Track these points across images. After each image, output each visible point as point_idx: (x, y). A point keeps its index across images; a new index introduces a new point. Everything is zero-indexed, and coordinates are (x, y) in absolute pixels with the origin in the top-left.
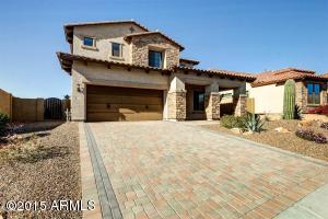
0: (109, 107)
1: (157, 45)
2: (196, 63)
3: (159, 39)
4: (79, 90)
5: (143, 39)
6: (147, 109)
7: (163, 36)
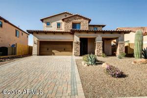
0: (48, 49)
1: (76, 21)
2: (103, 26)
3: (78, 17)
4: (35, 43)
5: (70, 19)
6: (65, 50)
7: (79, 16)
